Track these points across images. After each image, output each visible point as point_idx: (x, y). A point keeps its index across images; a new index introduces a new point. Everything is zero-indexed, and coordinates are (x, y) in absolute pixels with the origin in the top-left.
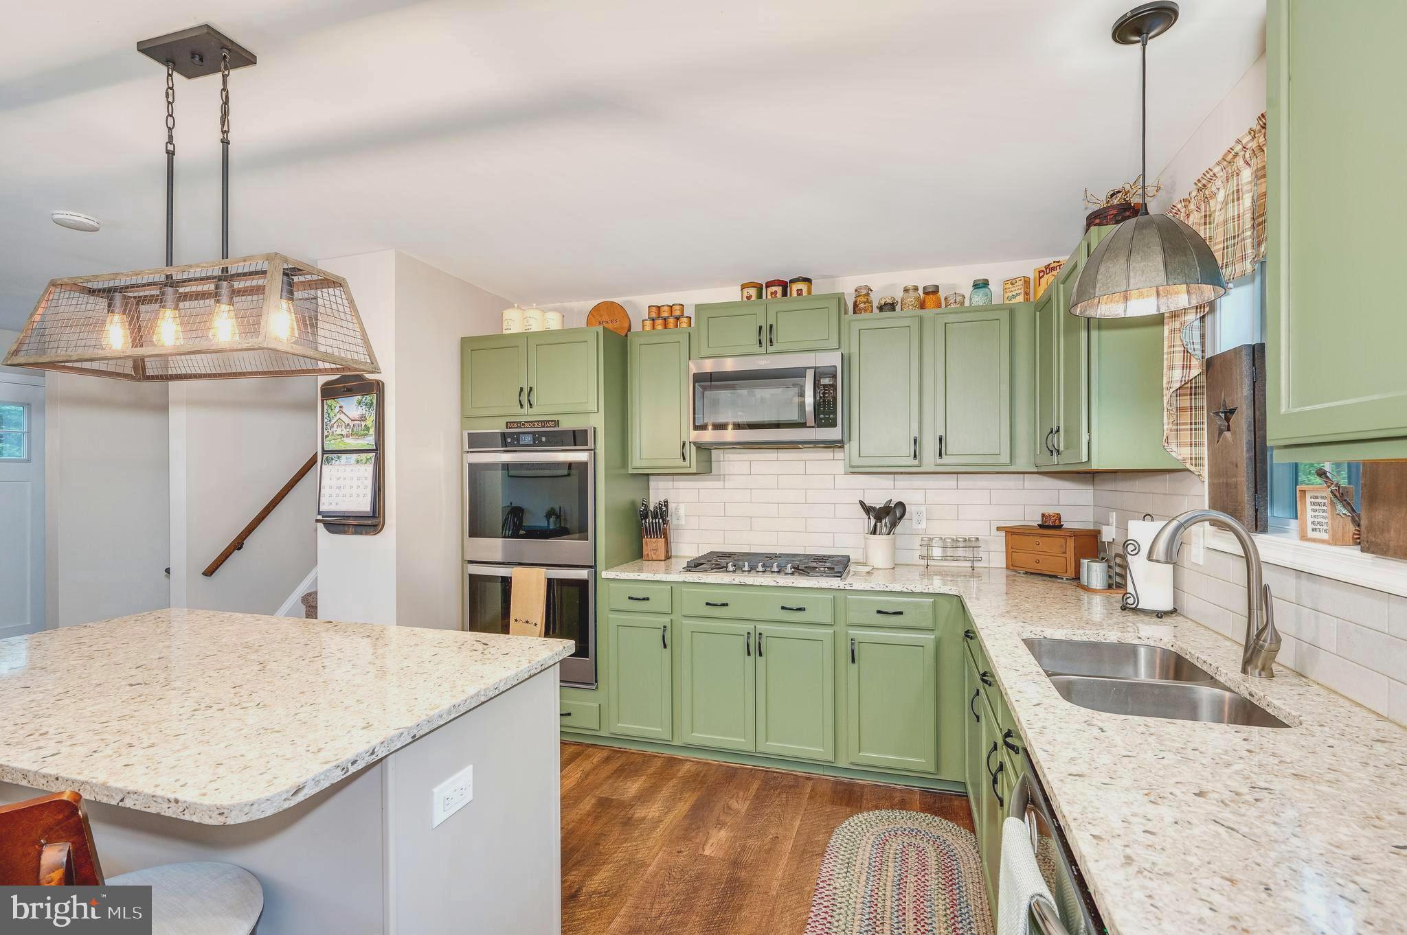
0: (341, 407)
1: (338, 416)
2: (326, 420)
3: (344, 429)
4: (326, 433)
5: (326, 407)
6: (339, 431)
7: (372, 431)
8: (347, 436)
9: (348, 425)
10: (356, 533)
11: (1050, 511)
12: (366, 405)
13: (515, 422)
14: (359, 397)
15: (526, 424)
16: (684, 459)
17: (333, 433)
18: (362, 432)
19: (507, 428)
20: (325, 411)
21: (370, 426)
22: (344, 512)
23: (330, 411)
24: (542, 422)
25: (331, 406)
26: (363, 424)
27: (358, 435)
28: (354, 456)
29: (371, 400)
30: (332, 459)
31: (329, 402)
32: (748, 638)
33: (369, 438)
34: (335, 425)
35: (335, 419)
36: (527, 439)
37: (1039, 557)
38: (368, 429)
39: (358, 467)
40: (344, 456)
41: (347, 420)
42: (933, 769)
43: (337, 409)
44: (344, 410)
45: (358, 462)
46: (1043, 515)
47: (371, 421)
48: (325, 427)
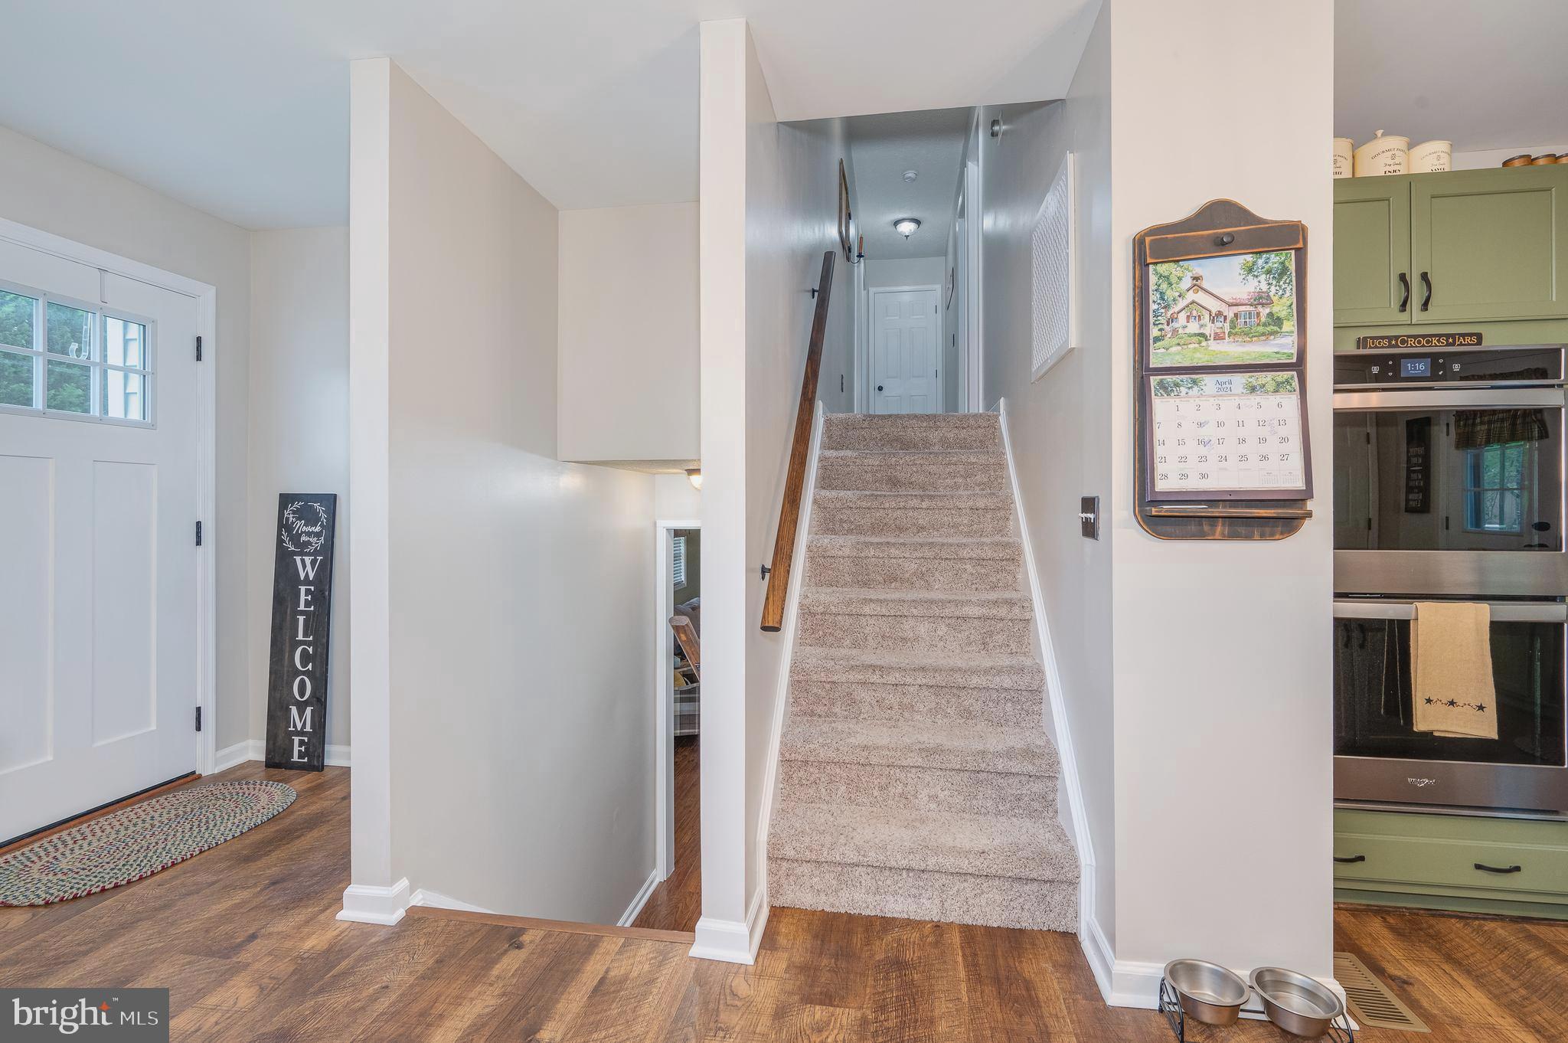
0: (1196, 279)
1: (1191, 296)
2: (1153, 307)
3: (1210, 325)
4: (1154, 332)
5: (1153, 279)
6: (1193, 327)
7: (1290, 326)
8: (1218, 337)
9: (1219, 314)
10: (1233, 536)
12: (1269, 272)
14: (1249, 258)
17: (1175, 331)
18: (1261, 329)
20: (1152, 287)
21: (1282, 315)
22: (1230, 493)
23: (1164, 286)
25: (1167, 278)
26: (1264, 312)
27: (1248, 335)
28: (1239, 380)
29: (1283, 263)
30: (1177, 385)
31: (1163, 268)
33: (1280, 341)
34: (1182, 316)
35: (1182, 304)
38: (1278, 321)
39: (1255, 399)
40: (1209, 381)
41: (1214, 306)
43: (1187, 282)
44: (1205, 284)
45: (1253, 389)
47: (1283, 304)
48: (1152, 320)
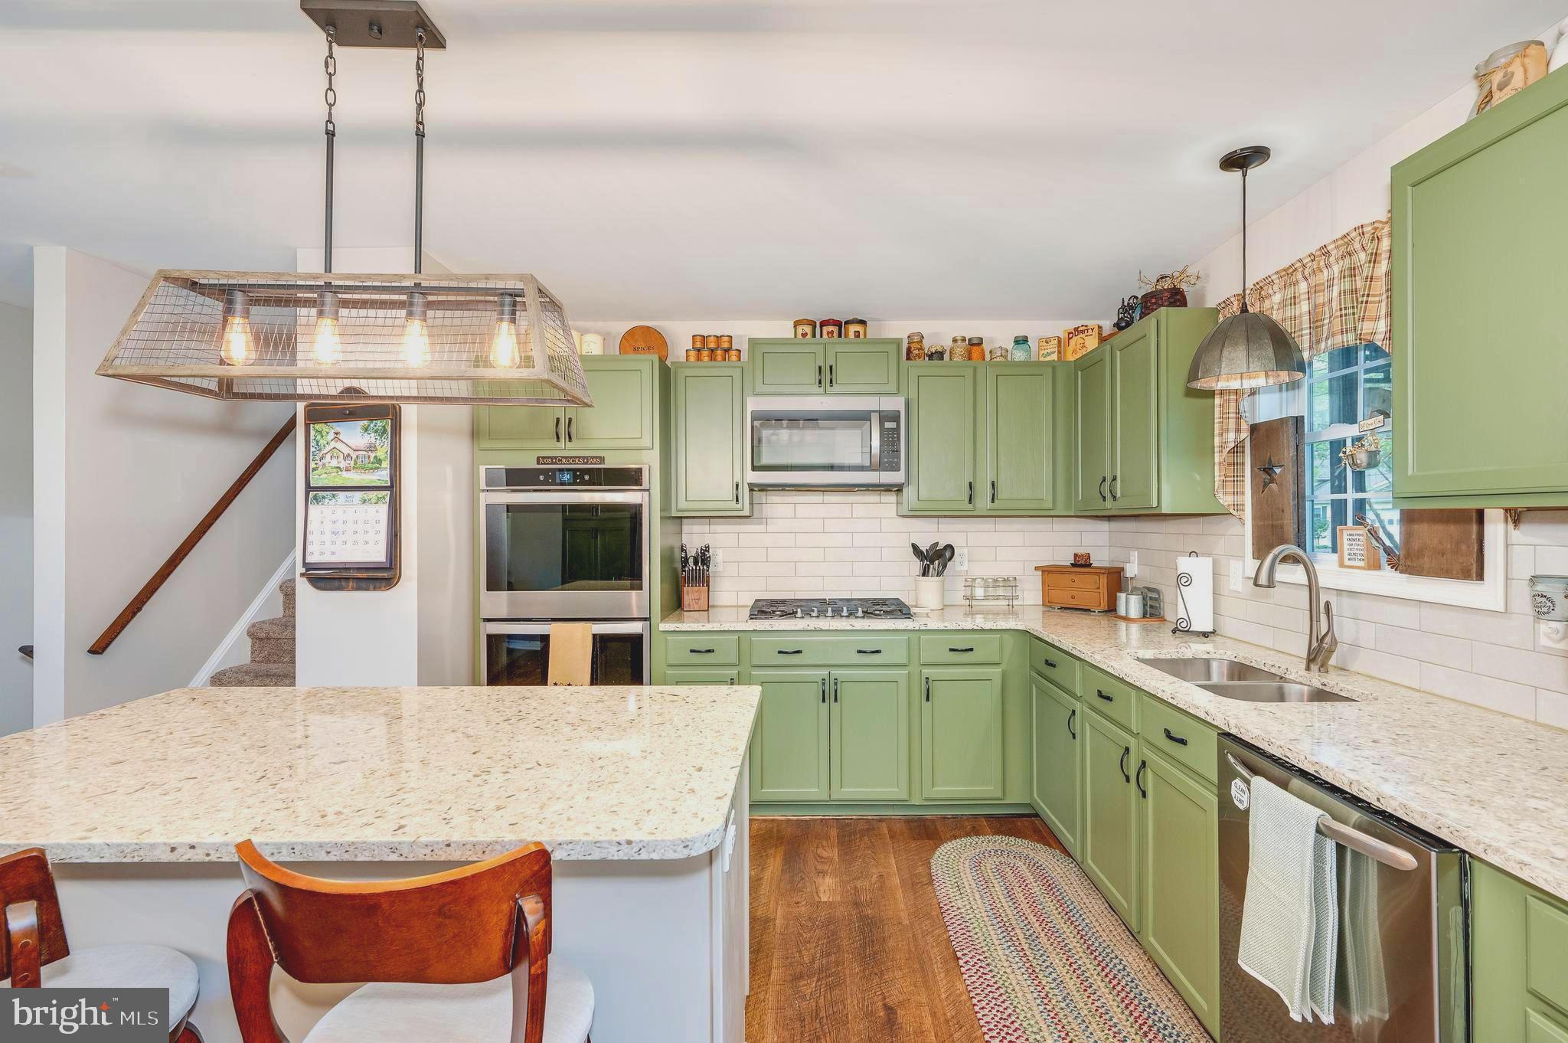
0: (337, 434)
1: (333, 444)
2: (312, 449)
3: (343, 461)
4: (312, 465)
5: (312, 433)
6: (334, 463)
7: (386, 464)
8: (347, 470)
9: (349, 455)
10: (358, 589)
11: (1081, 551)
12: (376, 432)
13: (548, 457)
14: (366, 423)
15: (564, 460)
16: (737, 500)
17: (324, 464)
18: (370, 465)
19: (538, 464)
20: (312, 438)
21: (382, 457)
22: (345, 563)
23: (319, 437)
24: (584, 458)
25: (321, 432)
26: (372, 455)
27: (364, 469)
28: (358, 495)
29: (384, 427)
30: (324, 498)
31: (318, 426)
32: (824, 684)
33: (380, 473)
34: (329, 456)
35: (328, 448)
36: (567, 477)
37: (1074, 593)
38: (379, 461)
39: (365, 507)
40: (341, 495)
41: (346, 451)
42: (999, 794)
43: (331, 436)
44: (341, 437)
45: (364, 501)
46: (1076, 555)
47: (383, 451)
48: (311, 458)
